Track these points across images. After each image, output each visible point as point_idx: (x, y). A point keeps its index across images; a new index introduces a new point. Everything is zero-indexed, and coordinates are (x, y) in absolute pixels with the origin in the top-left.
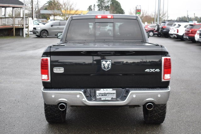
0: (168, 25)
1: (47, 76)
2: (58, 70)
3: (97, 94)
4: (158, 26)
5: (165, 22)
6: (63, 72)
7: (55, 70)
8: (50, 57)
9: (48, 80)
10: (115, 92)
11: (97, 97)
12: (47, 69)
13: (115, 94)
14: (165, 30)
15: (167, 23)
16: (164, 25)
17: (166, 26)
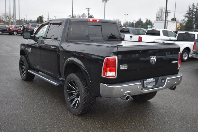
0: (32, 26)
1: (114, 73)
2: (123, 67)
3: (145, 84)
4: (24, 27)
5: (29, 24)
6: (127, 68)
7: (121, 67)
8: (117, 56)
9: (115, 76)
10: (154, 80)
11: (145, 86)
12: (115, 67)
13: (155, 82)
14: (29, 30)
15: (31, 24)
16: (29, 26)
17: (30, 26)
